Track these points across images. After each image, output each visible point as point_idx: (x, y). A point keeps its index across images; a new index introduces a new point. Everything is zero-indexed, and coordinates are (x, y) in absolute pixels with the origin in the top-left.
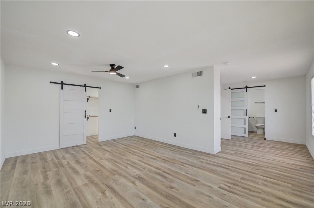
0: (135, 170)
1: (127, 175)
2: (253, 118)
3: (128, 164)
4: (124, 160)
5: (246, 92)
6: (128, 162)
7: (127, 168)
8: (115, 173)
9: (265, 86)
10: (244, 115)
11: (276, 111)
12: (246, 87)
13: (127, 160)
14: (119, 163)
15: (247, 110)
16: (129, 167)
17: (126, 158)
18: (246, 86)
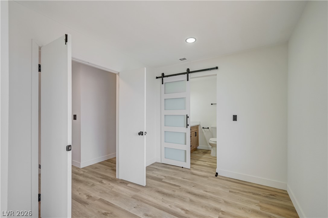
2: (208, 128)
5: (188, 80)
9: (217, 68)
10: (185, 127)
11: (235, 118)
12: (188, 72)
15: (188, 117)
18: (188, 70)
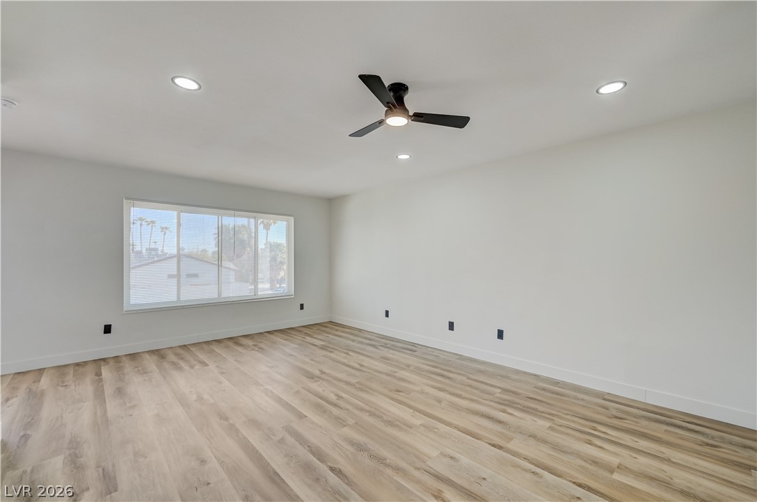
0: (320, 390)
1: (335, 382)
3: (335, 405)
4: (351, 421)
6: (335, 411)
7: (337, 395)
8: (358, 386)
13: (340, 422)
14: (362, 410)
16: (333, 398)
17: (346, 430)
